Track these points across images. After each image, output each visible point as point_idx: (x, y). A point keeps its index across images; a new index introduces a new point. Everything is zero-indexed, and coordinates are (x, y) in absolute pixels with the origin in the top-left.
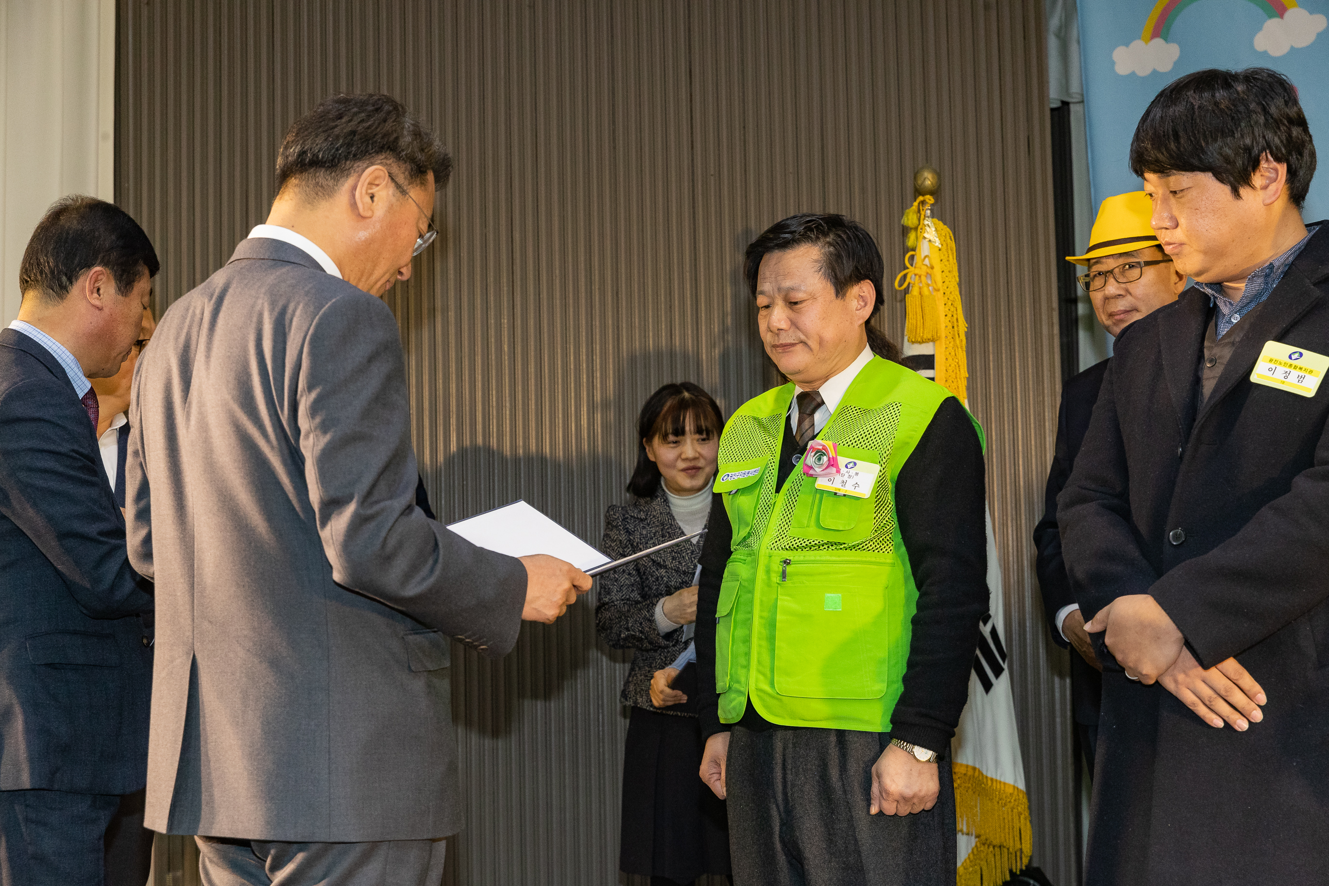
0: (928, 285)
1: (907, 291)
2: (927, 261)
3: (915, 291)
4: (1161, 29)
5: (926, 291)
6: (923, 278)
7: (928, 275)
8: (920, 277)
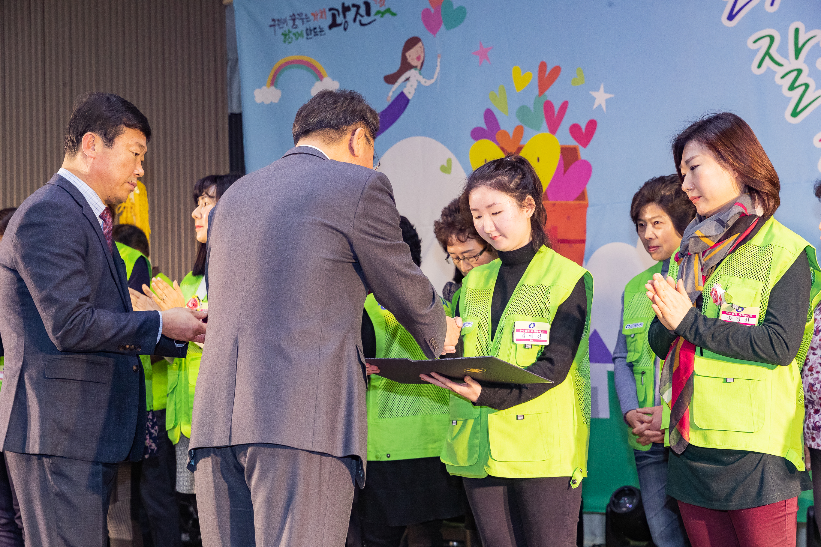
0: (131, 212)
1: (121, 214)
2: (131, 201)
3: (124, 215)
4: (274, 82)
5: (129, 215)
6: (129, 209)
7: (131, 208)
8: (127, 208)
